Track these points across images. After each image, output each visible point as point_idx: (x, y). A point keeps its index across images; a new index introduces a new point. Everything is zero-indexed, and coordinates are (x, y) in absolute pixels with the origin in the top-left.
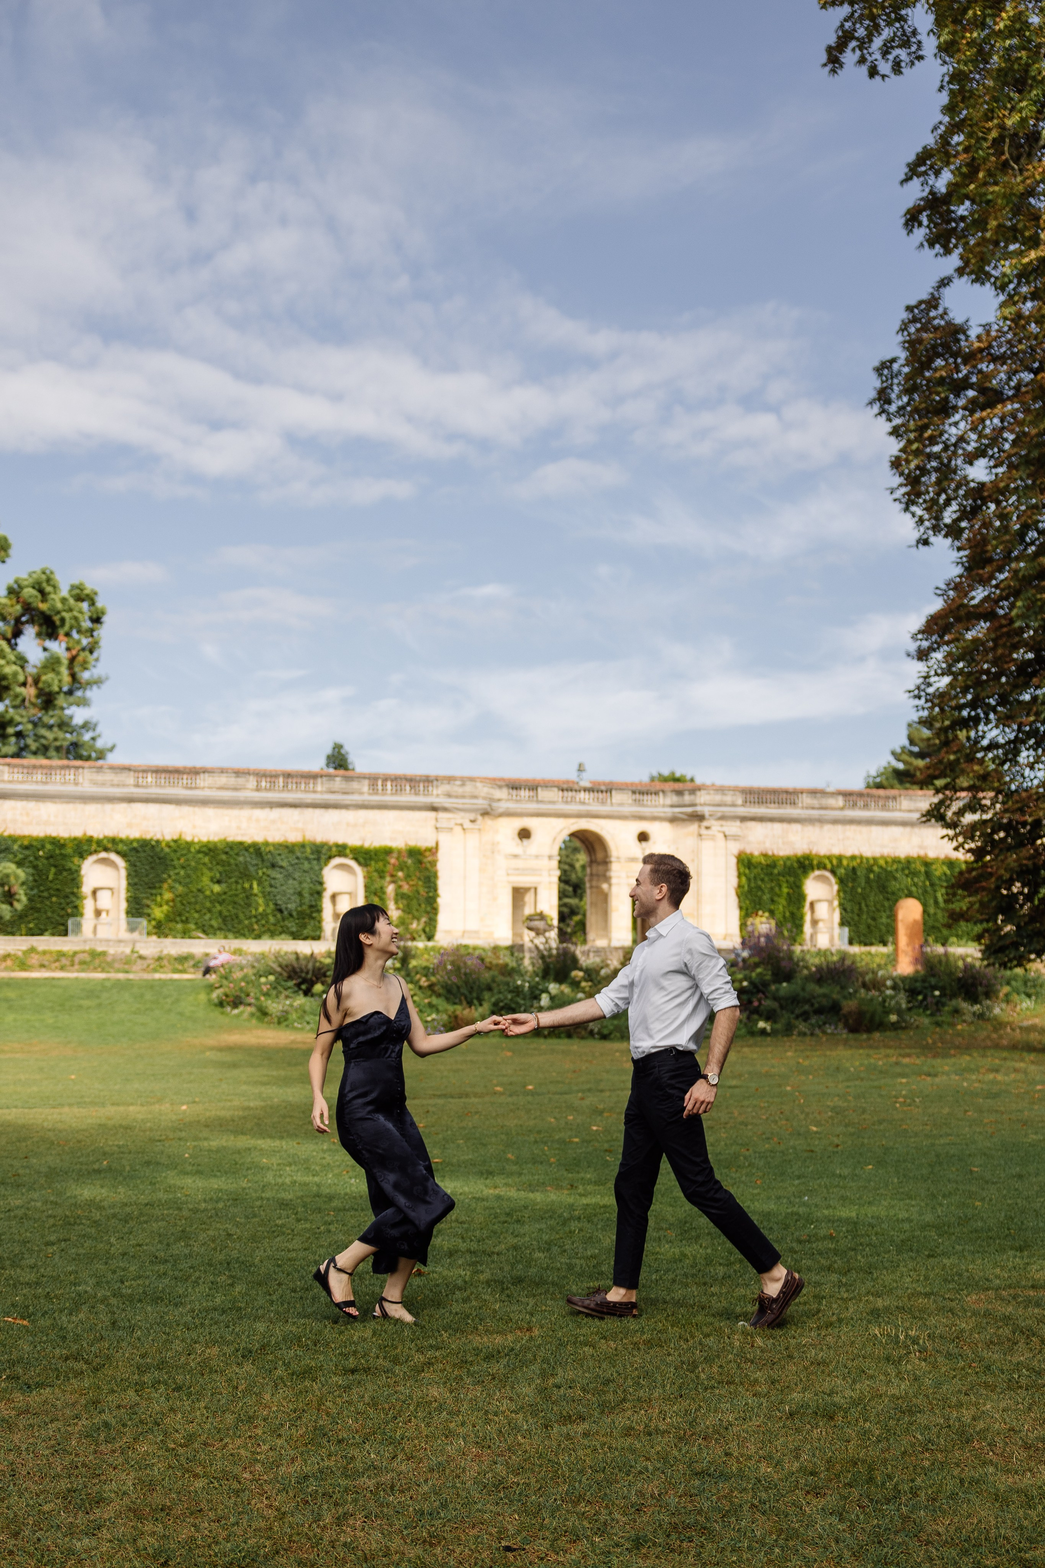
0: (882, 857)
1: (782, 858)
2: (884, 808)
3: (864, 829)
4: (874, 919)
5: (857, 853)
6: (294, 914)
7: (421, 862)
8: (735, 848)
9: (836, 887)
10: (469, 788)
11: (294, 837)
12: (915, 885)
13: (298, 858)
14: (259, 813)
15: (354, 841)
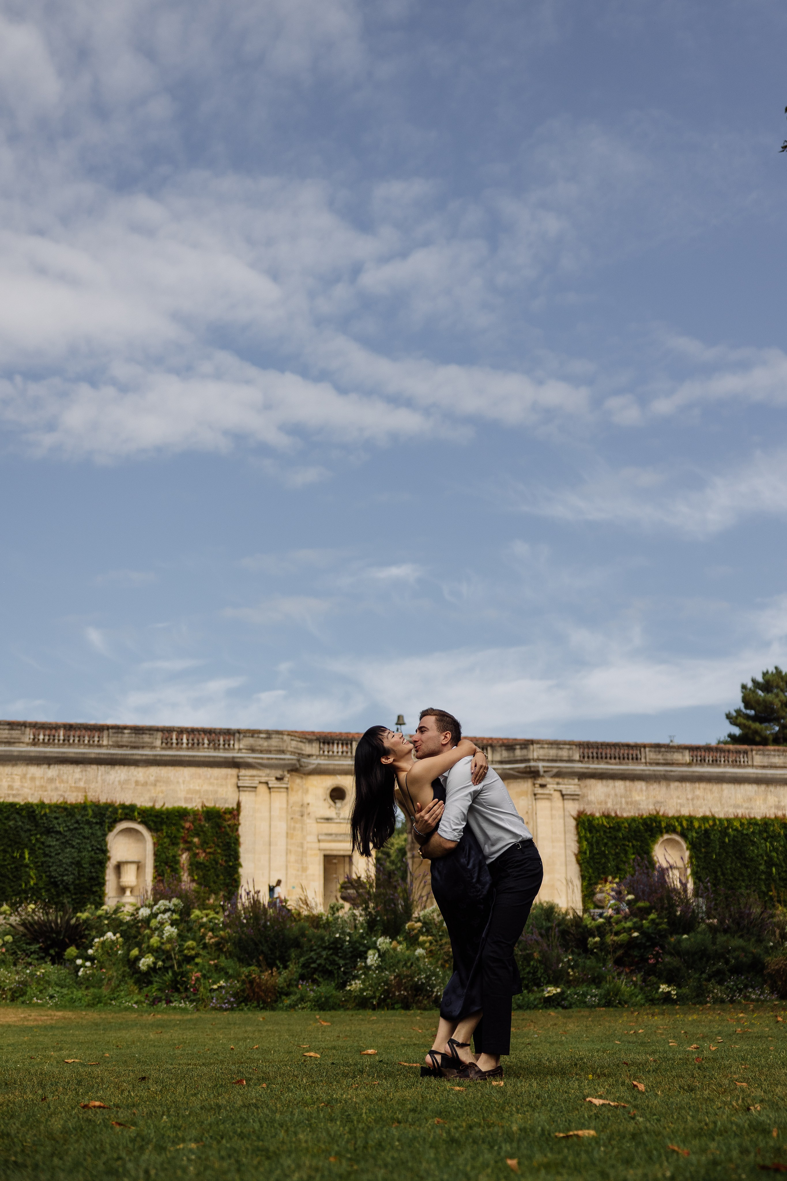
0: (736, 818)
1: (626, 819)
2: (735, 764)
3: (716, 788)
4: (731, 888)
5: (708, 814)
6: (72, 887)
7: (219, 827)
8: (573, 808)
9: (687, 854)
10: (274, 742)
11: (74, 798)
12: (775, 850)
13: (77, 822)
14: (34, 771)
15: (143, 801)
